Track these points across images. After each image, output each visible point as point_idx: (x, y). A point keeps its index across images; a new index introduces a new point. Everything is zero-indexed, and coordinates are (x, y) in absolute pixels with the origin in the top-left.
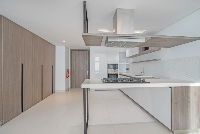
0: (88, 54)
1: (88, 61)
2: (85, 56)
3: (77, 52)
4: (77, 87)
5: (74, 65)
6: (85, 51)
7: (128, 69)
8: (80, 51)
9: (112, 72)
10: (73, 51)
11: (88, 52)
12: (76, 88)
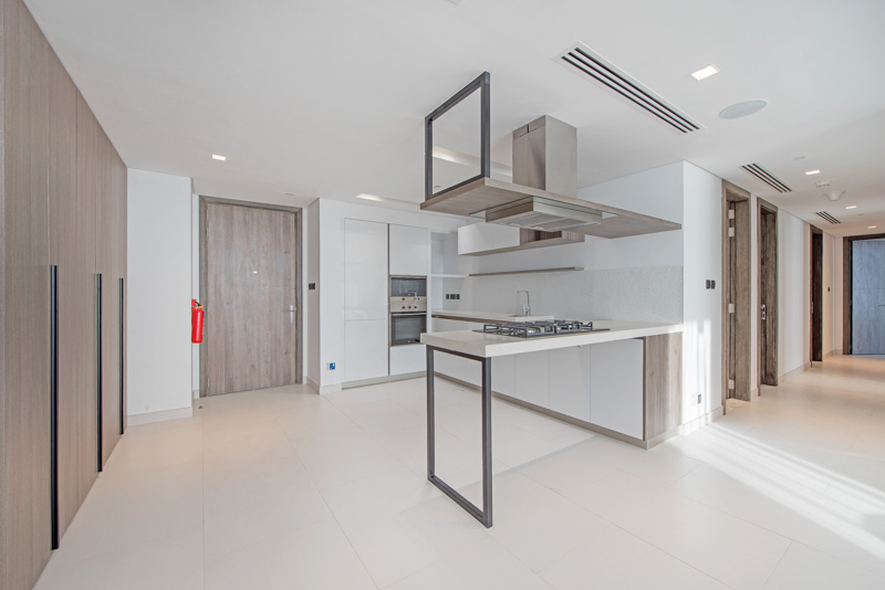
0: (293, 230)
1: (293, 263)
2: (282, 236)
3: (238, 213)
4: (238, 385)
5: (223, 279)
6: (282, 214)
7: (455, 297)
8: (256, 212)
9: (407, 310)
10: (211, 208)
11: (292, 217)
12: (230, 390)
